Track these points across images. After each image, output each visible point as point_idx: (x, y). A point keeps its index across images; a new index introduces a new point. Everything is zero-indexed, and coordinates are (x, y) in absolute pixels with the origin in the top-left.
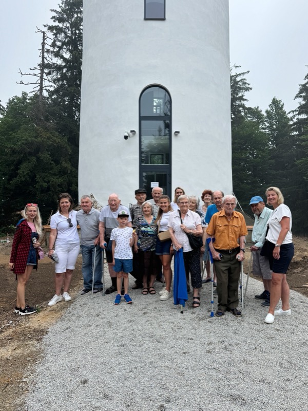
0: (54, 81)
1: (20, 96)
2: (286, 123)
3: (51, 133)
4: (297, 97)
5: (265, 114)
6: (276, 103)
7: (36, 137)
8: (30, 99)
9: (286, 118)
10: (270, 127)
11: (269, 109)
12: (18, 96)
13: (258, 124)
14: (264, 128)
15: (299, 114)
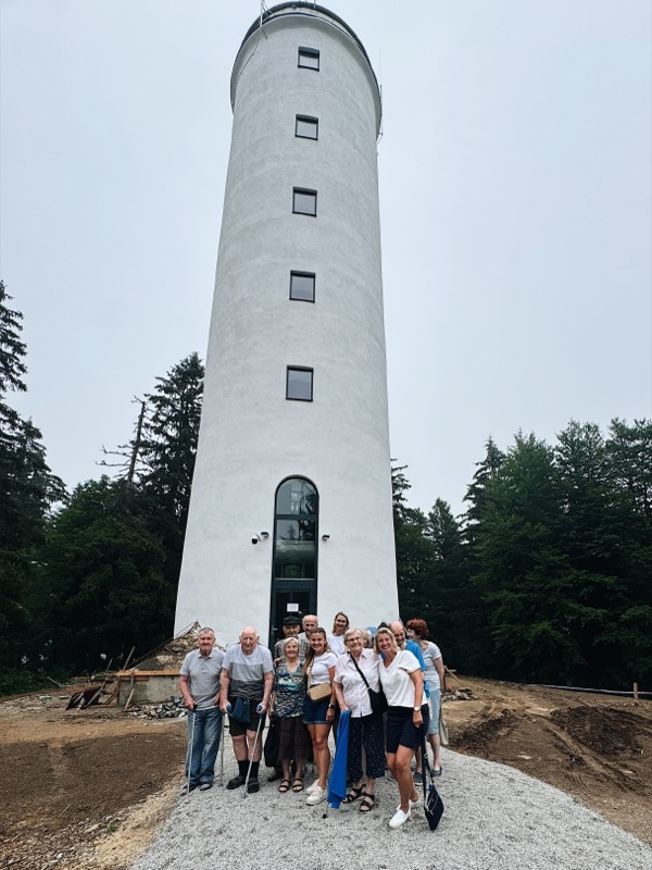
0: (151, 464)
1: (98, 480)
2: (454, 530)
3: (139, 532)
4: (465, 499)
5: (428, 517)
6: (440, 504)
7: (116, 537)
8: (114, 485)
9: (454, 523)
10: (435, 534)
11: (433, 512)
12: (94, 480)
13: (420, 529)
14: (428, 534)
15: (470, 519)
